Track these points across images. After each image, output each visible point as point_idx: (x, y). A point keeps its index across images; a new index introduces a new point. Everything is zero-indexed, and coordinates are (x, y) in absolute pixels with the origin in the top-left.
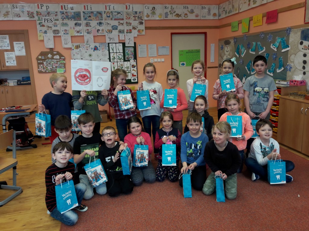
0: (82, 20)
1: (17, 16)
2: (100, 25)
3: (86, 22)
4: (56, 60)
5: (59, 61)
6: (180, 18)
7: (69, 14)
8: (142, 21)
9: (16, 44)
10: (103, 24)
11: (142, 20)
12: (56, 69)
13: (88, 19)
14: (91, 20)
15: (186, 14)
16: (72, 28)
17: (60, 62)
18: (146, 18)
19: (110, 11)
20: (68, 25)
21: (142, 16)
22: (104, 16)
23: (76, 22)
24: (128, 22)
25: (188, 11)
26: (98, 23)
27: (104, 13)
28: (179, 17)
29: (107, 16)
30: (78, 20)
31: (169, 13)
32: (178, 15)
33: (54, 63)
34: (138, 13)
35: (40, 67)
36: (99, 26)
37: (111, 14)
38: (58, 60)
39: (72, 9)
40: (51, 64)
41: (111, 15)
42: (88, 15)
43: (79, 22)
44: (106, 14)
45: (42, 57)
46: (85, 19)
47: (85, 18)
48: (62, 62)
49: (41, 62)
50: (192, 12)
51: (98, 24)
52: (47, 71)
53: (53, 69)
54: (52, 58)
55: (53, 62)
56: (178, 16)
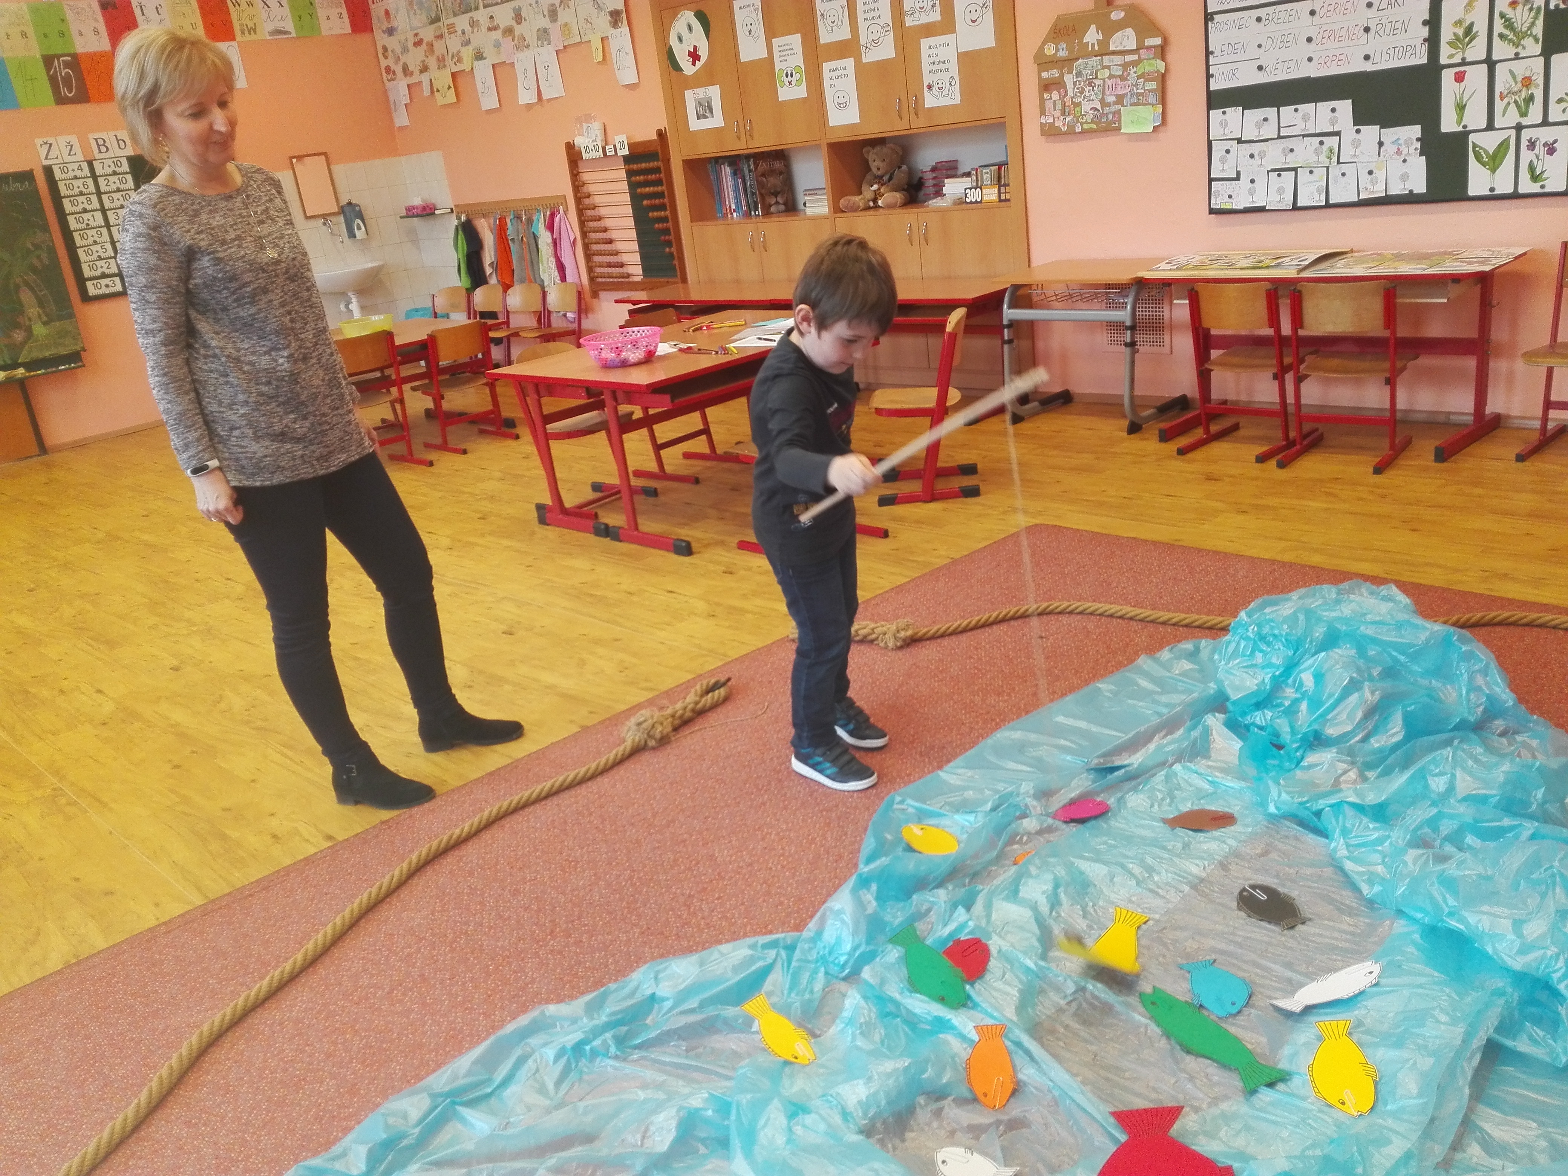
4: (1119, 60)
5: (1135, 64)
12: (1119, 112)
17: (1140, 69)
33: (1111, 77)
35: (1049, 105)
38: (1129, 58)
40: (1097, 82)
45: (1057, 50)
48: (1147, 69)
49: (1055, 73)
52: (1078, 129)
53: (1106, 110)
54: (1104, 51)
55: (1107, 73)
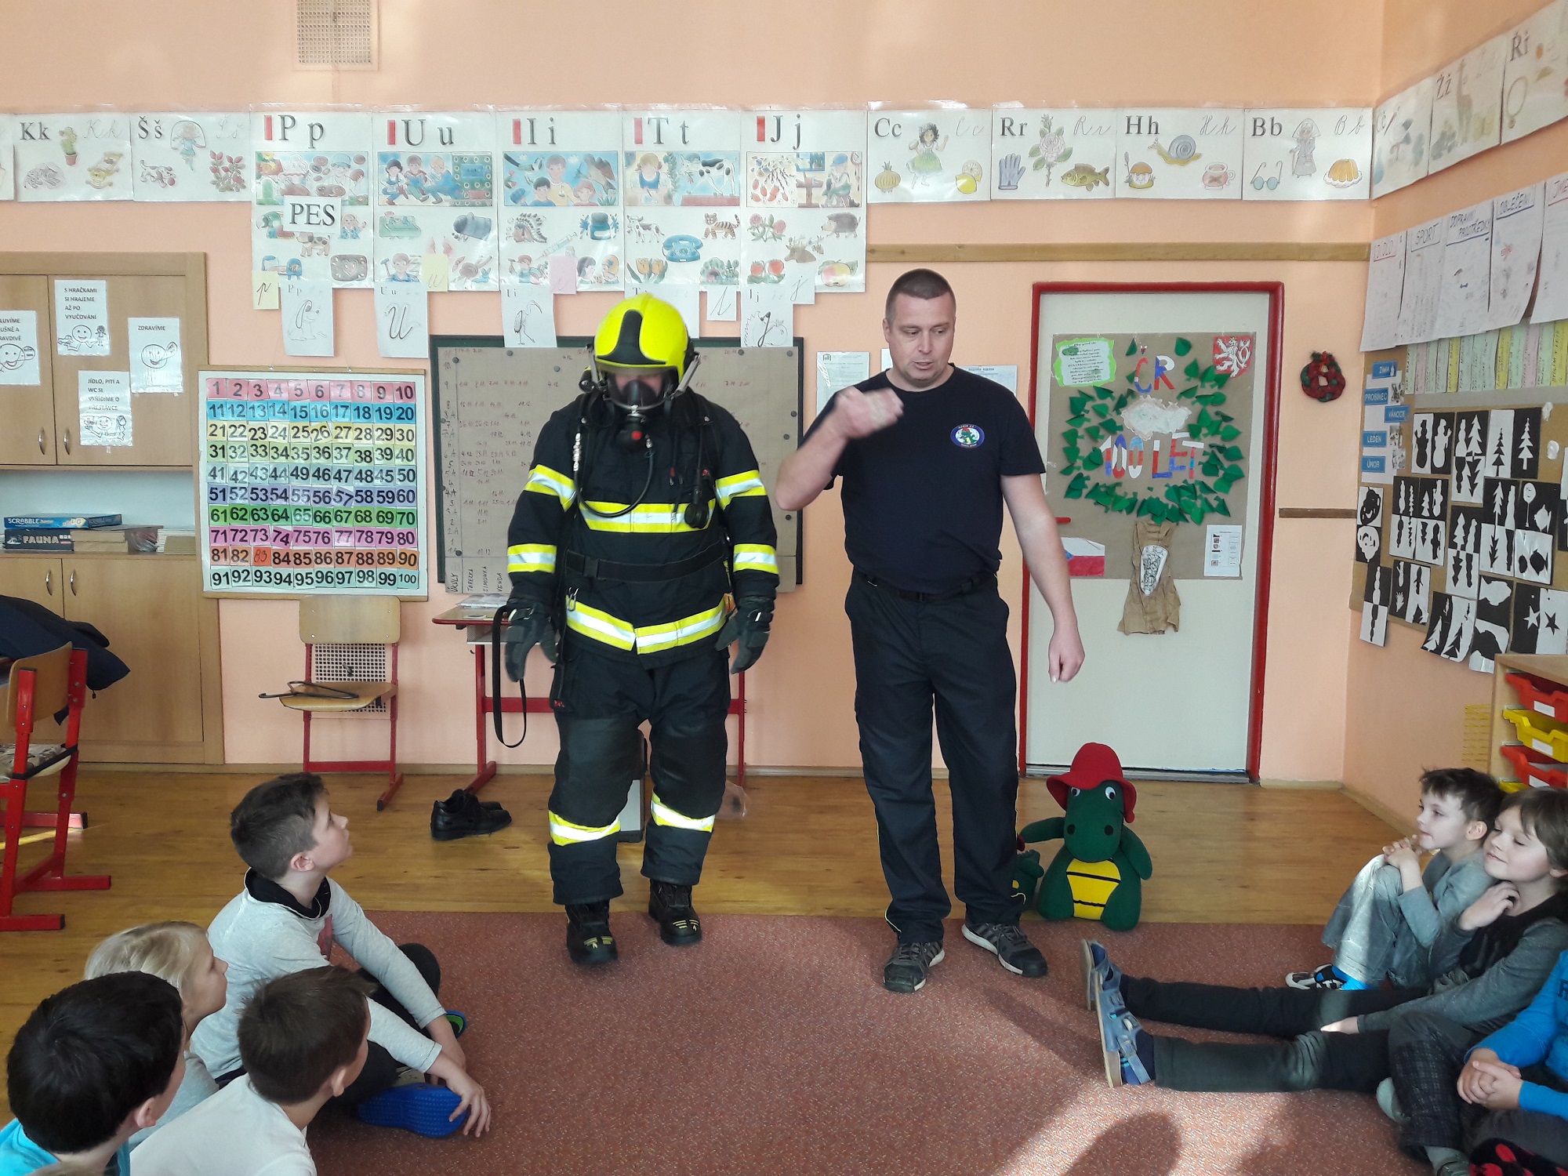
0: (495, 200)
1: (161, 178)
2: (598, 234)
3: (516, 212)
6: (1100, 192)
7: (428, 170)
8: (852, 211)
9: (142, 328)
10: (616, 226)
11: (853, 205)
13: (533, 195)
14: (550, 204)
15: (1143, 169)
16: (440, 248)
18: (875, 196)
19: (661, 153)
20: (417, 229)
21: (853, 181)
22: (627, 177)
23: (464, 212)
24: (765, 216)
25: (1156, 146)
26: (590, 222)
27: (629, 164)
28: (1089, 187)
29: (643, 183)
30: (473, 205)
31: (1027, 163)
32: (1086, 175)
34: (828, 162)
36: (594, 238)
37: (665, 167)
39: (447, 138)
41: (664, 177)
42: (534, 177)
43: (480, 213)
44: (635, 166)
46: (516, 198)
47: (515, 189)
50: (1184, 152)
51: (585, 225)
56: (1089, 179)
